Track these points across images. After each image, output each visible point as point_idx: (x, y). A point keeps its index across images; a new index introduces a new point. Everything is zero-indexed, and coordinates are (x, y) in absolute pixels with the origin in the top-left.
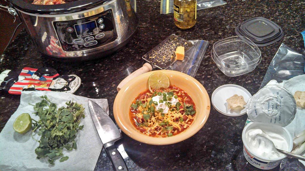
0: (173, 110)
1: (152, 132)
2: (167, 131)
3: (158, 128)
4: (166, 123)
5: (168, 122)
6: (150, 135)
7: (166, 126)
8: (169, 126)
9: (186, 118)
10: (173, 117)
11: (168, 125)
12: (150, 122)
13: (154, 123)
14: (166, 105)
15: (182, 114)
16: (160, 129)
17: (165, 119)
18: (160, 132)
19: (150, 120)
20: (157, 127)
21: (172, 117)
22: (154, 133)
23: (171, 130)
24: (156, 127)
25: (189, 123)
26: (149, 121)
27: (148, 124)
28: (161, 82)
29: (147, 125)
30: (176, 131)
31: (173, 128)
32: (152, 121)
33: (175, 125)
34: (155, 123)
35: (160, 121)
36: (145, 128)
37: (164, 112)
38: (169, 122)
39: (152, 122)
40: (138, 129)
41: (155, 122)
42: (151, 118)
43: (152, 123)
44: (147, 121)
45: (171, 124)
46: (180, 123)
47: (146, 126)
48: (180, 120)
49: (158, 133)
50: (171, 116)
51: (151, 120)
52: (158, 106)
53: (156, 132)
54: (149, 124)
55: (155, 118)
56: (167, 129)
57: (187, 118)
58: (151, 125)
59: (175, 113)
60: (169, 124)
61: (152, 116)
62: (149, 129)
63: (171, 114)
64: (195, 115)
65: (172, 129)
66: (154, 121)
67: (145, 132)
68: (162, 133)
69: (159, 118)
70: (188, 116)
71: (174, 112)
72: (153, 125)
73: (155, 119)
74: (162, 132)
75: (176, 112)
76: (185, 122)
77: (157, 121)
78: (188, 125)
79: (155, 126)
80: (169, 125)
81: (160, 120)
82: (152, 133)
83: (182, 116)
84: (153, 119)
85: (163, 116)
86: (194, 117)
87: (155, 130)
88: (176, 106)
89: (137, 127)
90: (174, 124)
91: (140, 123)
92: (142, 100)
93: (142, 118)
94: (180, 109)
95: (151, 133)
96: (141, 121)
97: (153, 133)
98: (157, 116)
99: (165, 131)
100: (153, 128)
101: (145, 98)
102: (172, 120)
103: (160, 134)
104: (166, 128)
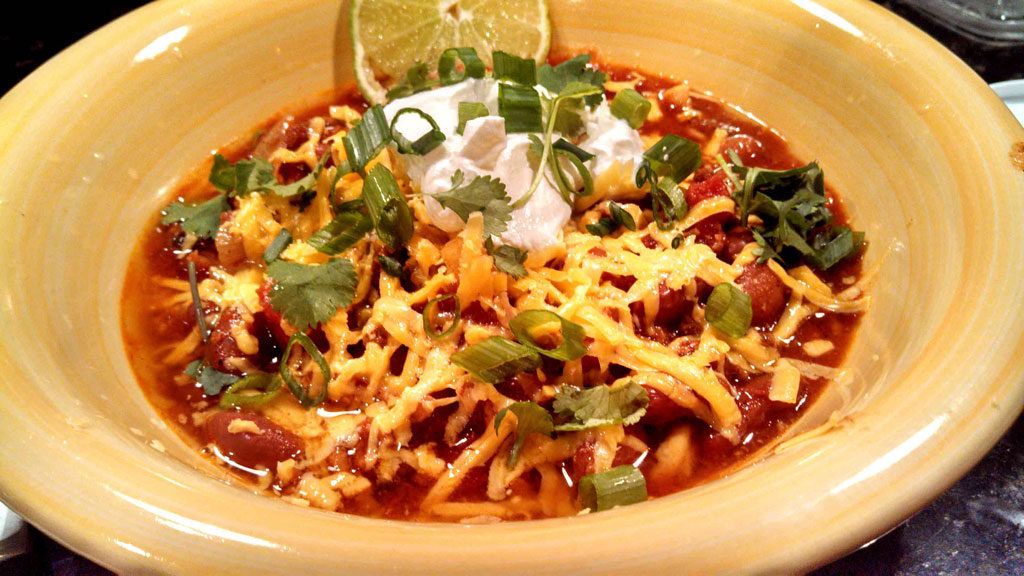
0: (613, 225)
1: (370, 459)
2: (566, 449)
3: (454, 407)
4: (546, 342)
5: (573, 332)
6: (349, 504)
7: (551, 382)
8: (588, 384)
9: (777, 294)
10: (625, 283)
11: (574, 369)
12: (356, 350)
13: (397, 364)
14: (535, 167)
15: (726, 256)
16: (476, 426)
17: (533, 302)
18: (471, 457)
19: (355, 322)
20: (436, 394)
21: (609, 288)
22: (407, 473)
23: (620, 436)
24: (430, 405)
25: (818, 347)
26: (340, 334)
27: (328, 376)
28: (465, 16)
29: (314, 388)
30: (677, 449)
31: (637, 404)
32: (382, 336)
33: (663, 372)
34: (411, 359)
35: (474, 330)
36: (287, 416)
37: (514, 232)
38: (589, 331)
39: (372, 348)
40: (202, 436)
41: (418, 344)
42: (367, 302)
43: (376, 357)
44: (320, 341)
45: (615, 351)
46: (710, 345)
47: (307, 403)
48: (715, 315)
49: (455, 473)
50: (606, 277)
51: (369, 328)
52: (443, 154)
53: (425, 460)
54: (344, 367)
55: (418, 296)
56: (569, 417)
57: (787, 295)
58: (360, 381)
59: (640, 247)
60: (593, 350)
61: (374, 284)
62: (343, 427)
63: (597, 252)
64: (857, 275)
65: (634, 418)
66: (398, 331)
67: (285, 467)
68: (500, 478)
69: (464, 295)
70: (788, 280)
71: (632, 239)
72: (396, 381)
73: (419, 307)
74: (509, 466)
75: (650, 243)
76: (767, 343)
77: (433, 328)
78: (813, 371)
79: (415, 392)
80: (590, 363)
81: (479, 313)
82: (371, 474)
83: (724, 274)
84: (393, 307)
85: (514, 269)
86: (852, 292)
87: (413, 445)
88: (640, 181)
89: (199, 418)
90: (644, 354)
91: (233, 361)
92: (284, 155)
93: (255, 306)
94: (690, 202)
95: (364, 484)
96: (246, 341)
97: (386, 474)
98: (443, 278)
99: (546, 449)
100: (386, 418)
101: (314, 136)
102: (615, 315)
103: (474, 487)
104: (548, 403)
